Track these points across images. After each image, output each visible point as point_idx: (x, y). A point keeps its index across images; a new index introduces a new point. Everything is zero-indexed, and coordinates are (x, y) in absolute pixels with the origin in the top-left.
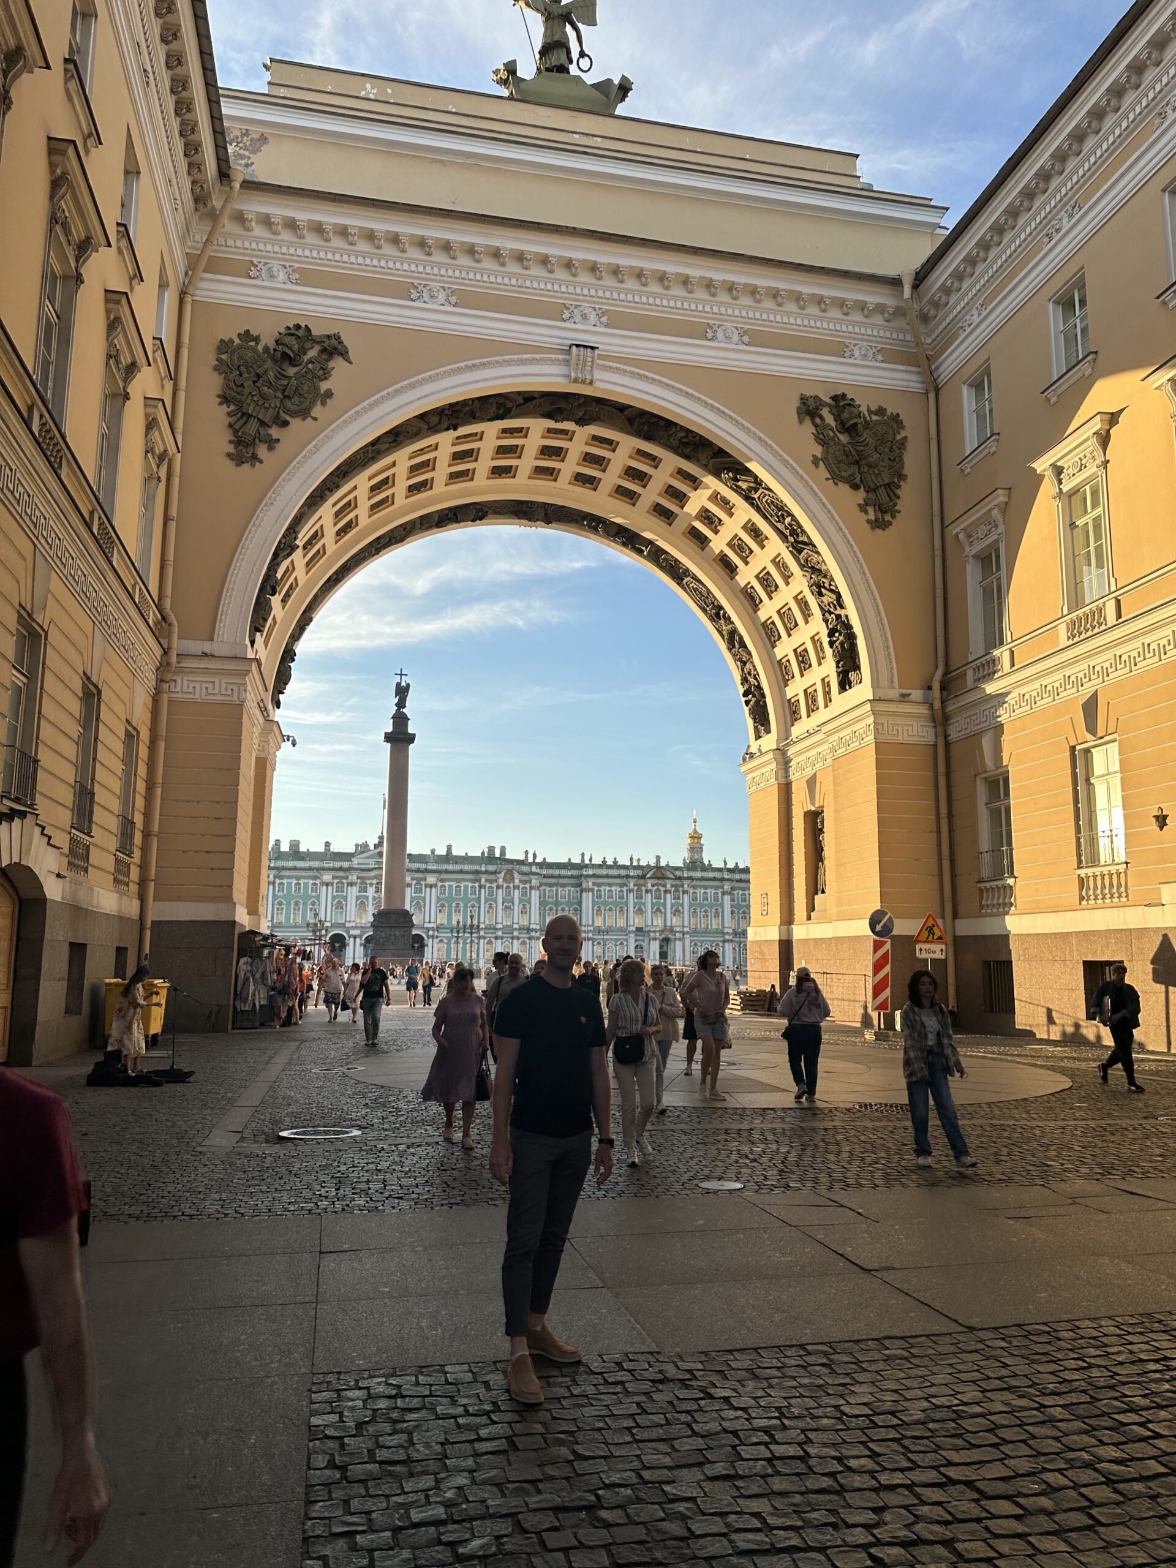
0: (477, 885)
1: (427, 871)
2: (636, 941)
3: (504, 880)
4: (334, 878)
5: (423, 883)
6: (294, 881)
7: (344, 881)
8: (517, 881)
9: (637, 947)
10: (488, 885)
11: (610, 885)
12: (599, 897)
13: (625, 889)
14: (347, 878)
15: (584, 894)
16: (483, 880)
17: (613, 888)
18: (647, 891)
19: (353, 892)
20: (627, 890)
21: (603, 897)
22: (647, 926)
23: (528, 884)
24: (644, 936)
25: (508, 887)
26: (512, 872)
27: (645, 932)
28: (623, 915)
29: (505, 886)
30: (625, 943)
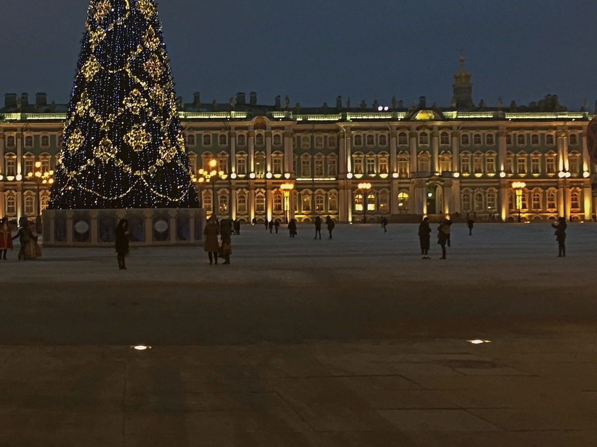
0: (226, 133)
10: (238, 134)
12: (358, 142)
16: (233, 128)
20: (389, 135)
21: (362, 143)
22: (412, 173)
23: (281, 131)
24: (409, 183)
25: (260, 135)
26: (263, 118)
27: (410, 179)
28: (385, 161)
29: (256, 133)
30: (388, 191)
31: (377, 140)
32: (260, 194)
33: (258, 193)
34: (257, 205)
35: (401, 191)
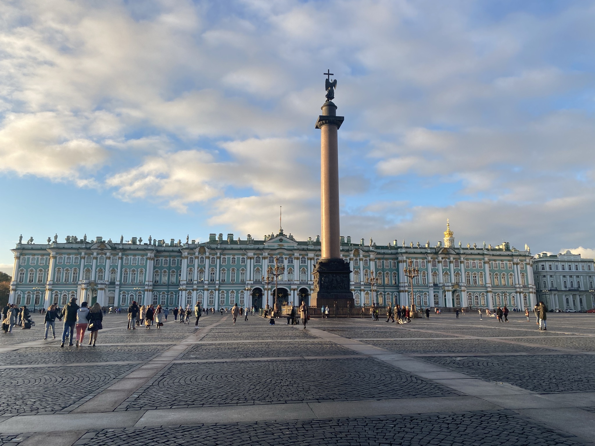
1: (308, 250)
2: (434, 292)
3: (354, 255)
4: (254, 254)
5: (306, 257)
6: (232, 257)
7: (260, 256)
8: (361, 256)
9: (435, 296)
11: (416, 258)
13: (425, 261)
14: (262, 254)
15: (400, 264)
16: (341, 255)
17: (418, 260)
18: (439, 262)
19: (265, 263)
20: (427, 261)
22: (440, 283)
23: (368, 257)
24: (439, 289)
25: (356, 260)
26: (358, 250)
27: (439, 287)
28: (425, 276)
29: (355, 258)
30: (428, 294)
31: (420, 264)
35: (435, 294)
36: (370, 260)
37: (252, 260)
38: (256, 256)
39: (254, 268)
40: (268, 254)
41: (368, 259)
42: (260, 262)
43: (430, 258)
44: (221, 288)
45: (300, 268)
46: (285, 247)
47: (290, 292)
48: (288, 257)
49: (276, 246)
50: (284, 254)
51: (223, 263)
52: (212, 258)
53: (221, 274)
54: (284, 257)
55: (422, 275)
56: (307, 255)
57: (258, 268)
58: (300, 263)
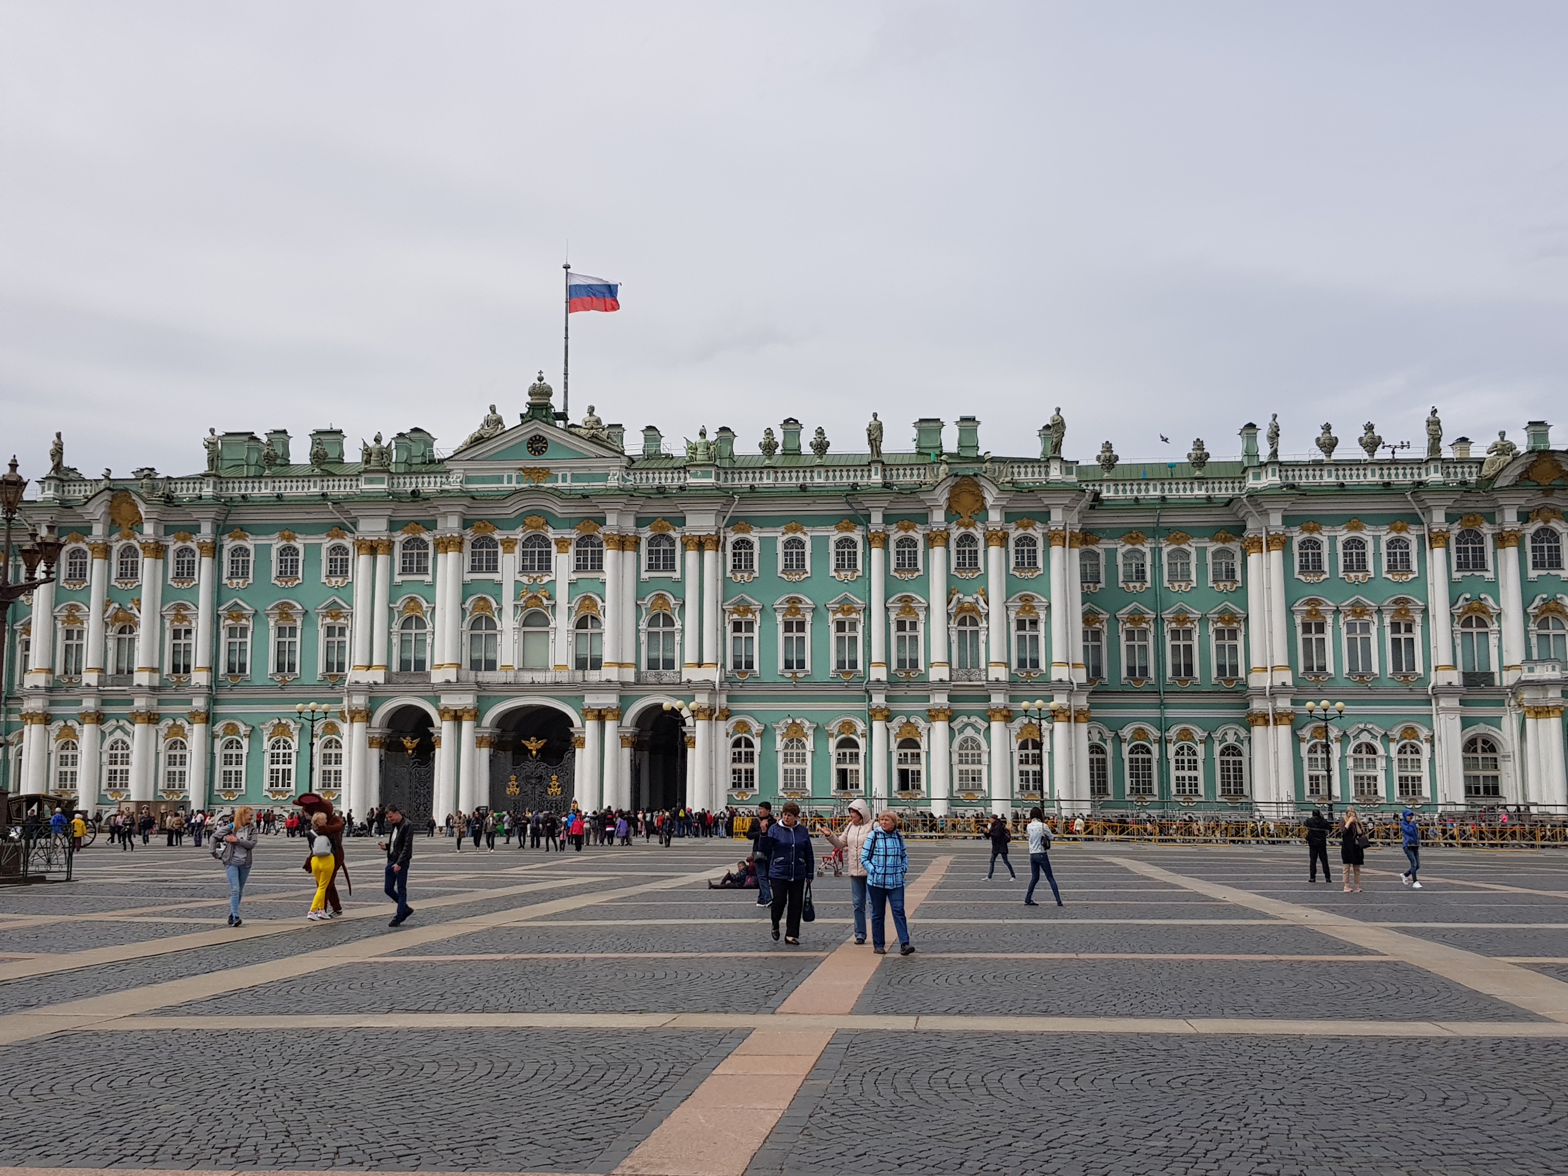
0: (857, 535)
1: (683, 492)
2: (1466, 722)
3: (951, 515)
4: (393, 526)
5: (675, 533)
6: (276, 544)
7: (426, 536)
8: (995, 516)
9: (1470, 746)
10: (896, 535)
11: (1354, 521)
12: (1313, 565)
13: (1411, 536)
14: (431, 525)
15: (1253, 559)
16: (877, 518)
17: (1366, 534)
18: (1501, 540)
19: (452, 573)
20: (1421, 538)
21: (1326, 567)
22: (1508, 668)
23: (1038, 525)
24: (1501, 703)
25: (967, 539)
26: (978, 486)
27: (1501, 690)
28: (1409, 629)
29: (956, 532)
30: (1424, 733)
31: (1377, 555)
32: (969, 732)
33: (961, 731)
34: (961, 772)
35: (1471, 732)
36: (1049, 540)
37: (381, 559)
38: (400, 537)
39: (391, 599)
40: (466, 524)
41: (1037, 532)
42: (426, 569)
43: (1438, 517)
44: (220, 709)
45: (639, 596)
46: (560, 484)
47: (584, 726)
48: (573, 535)
49: (510, 480)
50: (549, 519)
51: (233, 575)
52: (180, 552)
53: (224, 634)
54: (551, 534)
55: (1387, 620)
56: (682, 522)
57: (412, 599)
58: (644, 565)
